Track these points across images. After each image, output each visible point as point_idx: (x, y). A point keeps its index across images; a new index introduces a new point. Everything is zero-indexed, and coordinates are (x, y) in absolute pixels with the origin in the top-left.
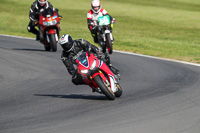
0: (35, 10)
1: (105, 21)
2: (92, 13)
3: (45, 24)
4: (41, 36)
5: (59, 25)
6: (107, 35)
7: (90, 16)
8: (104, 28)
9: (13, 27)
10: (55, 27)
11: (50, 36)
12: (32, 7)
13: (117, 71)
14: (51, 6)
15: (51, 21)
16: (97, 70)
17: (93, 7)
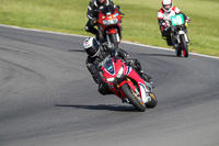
0: (94, 7)
1: (178, 21)
2: (163, 12)
3: (104, 22)
4: (101, 36)
5: (121, 25)
6: (181, 36)
7: (160, 15)
8: (178, 28)
9: (57, 23)
10: (116, 27)
11: (110, 36)
12: (91, 4)
13: (150, 78)
14: (112, 3)
15: (112, 20)
16: (124, 78)
17: (164, 6)
